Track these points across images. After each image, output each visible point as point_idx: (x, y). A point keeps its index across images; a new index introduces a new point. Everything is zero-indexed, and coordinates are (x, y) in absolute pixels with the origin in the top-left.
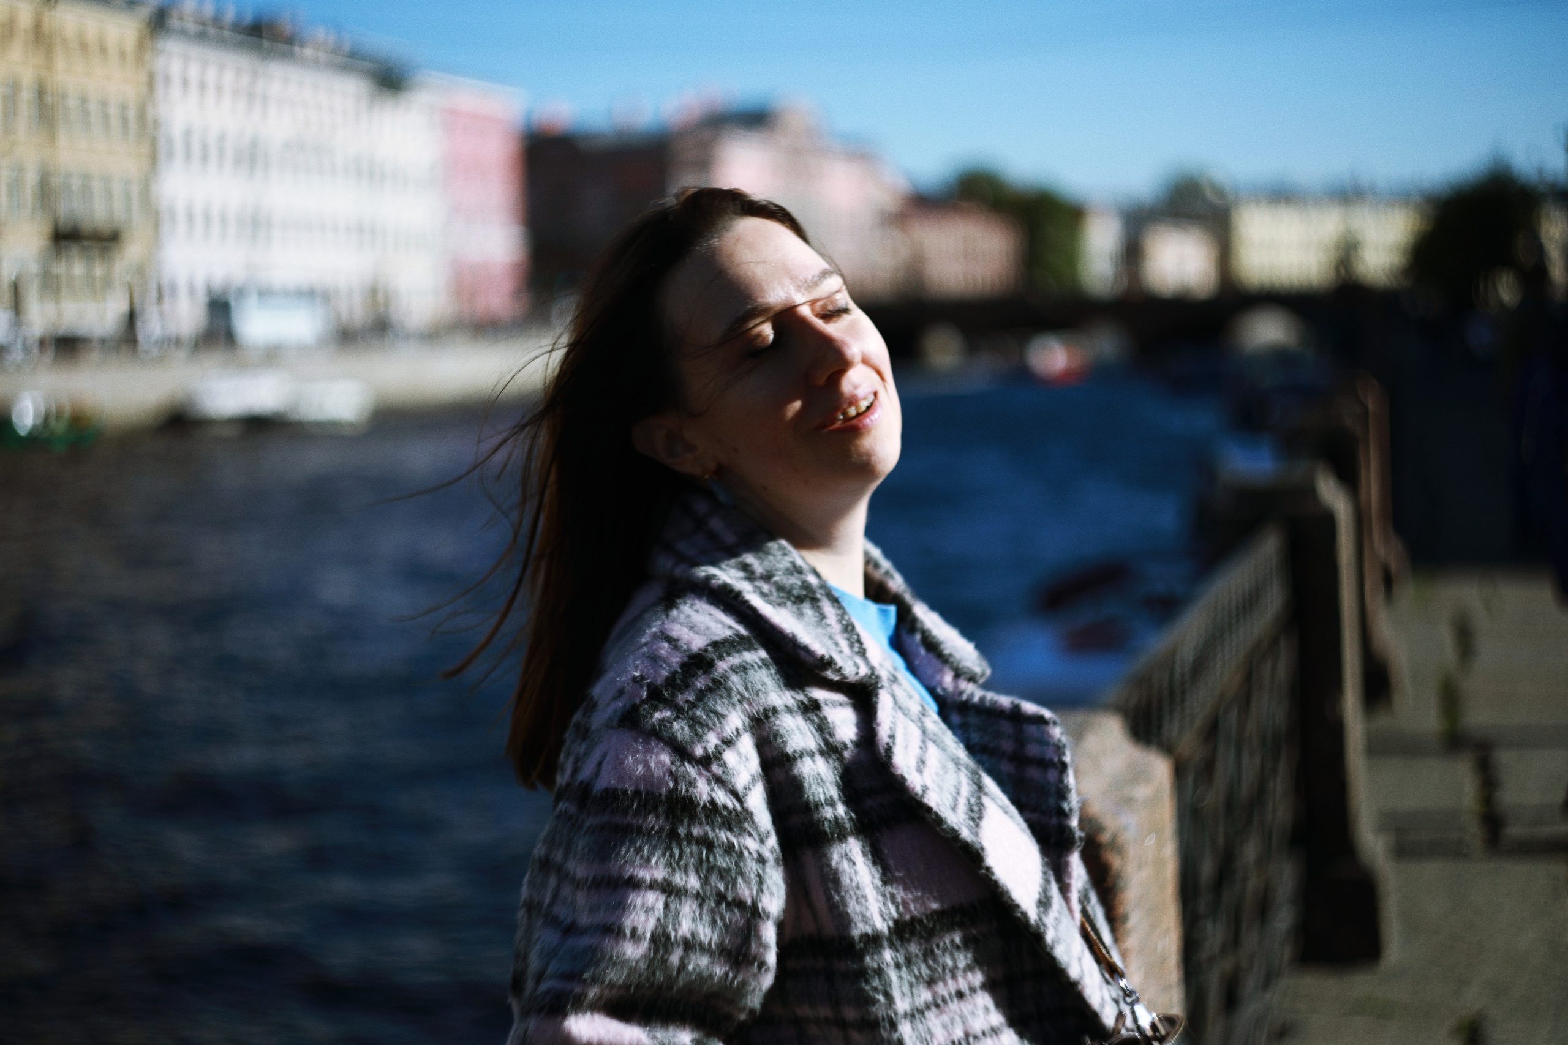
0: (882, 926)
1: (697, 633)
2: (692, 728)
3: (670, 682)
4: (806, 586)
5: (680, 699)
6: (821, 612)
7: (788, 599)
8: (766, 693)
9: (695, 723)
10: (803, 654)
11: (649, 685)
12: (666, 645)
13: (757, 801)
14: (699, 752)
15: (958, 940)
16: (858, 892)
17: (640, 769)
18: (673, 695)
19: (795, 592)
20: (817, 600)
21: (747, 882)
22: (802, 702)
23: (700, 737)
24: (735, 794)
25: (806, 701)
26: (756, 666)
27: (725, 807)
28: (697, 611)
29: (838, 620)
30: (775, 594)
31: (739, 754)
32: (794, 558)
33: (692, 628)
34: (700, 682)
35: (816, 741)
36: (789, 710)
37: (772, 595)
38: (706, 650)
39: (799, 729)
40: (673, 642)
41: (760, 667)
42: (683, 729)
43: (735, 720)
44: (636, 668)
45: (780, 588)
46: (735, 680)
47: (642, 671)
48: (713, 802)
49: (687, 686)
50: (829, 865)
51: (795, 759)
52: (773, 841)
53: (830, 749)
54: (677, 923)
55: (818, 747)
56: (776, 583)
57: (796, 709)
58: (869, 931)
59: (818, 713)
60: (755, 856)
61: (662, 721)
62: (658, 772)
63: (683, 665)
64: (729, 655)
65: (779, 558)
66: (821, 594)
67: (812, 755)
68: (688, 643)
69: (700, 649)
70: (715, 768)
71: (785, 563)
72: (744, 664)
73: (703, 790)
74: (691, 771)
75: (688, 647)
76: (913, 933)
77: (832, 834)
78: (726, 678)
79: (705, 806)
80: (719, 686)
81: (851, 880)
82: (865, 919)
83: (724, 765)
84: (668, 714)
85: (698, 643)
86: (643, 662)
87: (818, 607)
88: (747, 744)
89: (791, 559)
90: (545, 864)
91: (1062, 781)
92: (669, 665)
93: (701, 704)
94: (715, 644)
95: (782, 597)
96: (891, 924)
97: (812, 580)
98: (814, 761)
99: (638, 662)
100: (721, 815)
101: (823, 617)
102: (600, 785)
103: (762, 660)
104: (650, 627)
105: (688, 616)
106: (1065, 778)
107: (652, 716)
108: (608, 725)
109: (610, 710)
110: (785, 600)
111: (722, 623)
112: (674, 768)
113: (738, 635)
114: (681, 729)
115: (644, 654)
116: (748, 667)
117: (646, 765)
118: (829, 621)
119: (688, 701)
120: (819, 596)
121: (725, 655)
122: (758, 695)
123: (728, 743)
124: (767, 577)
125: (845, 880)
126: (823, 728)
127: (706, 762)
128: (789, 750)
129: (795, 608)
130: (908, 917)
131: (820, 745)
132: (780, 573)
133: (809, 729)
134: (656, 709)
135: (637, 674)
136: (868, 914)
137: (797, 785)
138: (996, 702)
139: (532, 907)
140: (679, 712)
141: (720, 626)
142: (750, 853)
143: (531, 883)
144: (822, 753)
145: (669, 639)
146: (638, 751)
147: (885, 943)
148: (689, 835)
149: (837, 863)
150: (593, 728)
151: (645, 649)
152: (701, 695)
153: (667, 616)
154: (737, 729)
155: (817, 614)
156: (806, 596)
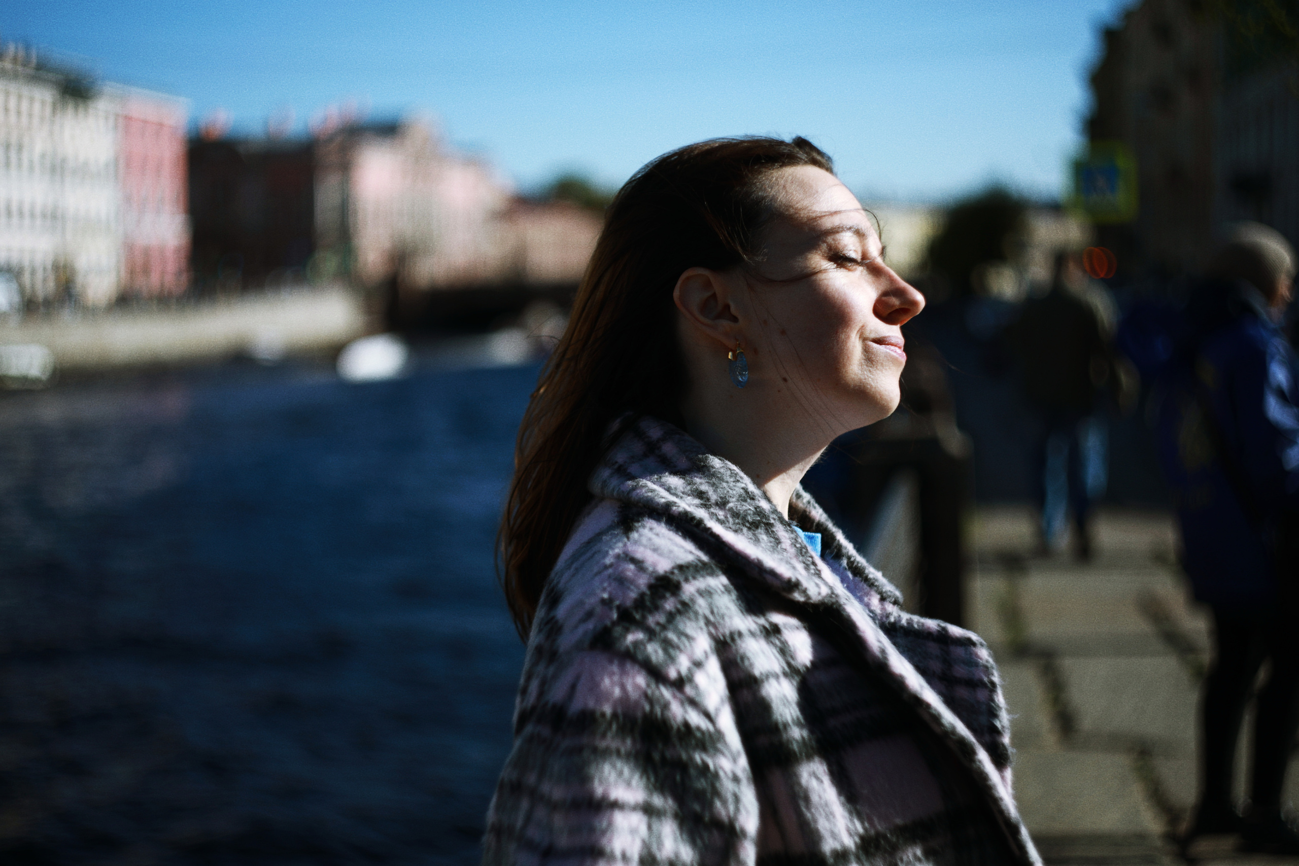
0: (849, 842)
1: (661, 555)
2: (665, 651)
3: (640, 603)
4: (759, 511)
5: (651, 621)
6: (776, 537)
7: (744, 525)
8: (731, 617)
9: (667, 645)
10: (769, 578)
11: (618, 607)
12: (632, 567)
13: (727, 722)
14: (673, 674)
15: (919, 852)
16: (826, 809)
17: (617, 692)
18: (644, 617)
19: (750, 519)
20: (772, 525)
21: (724, 802)
22: (764, 627)
23: (672, 659)
24: (707, 715)
25: (767, 626)
26: (719, 591)
27: (698, 728)
28: (657, 535)
29: (792, 544)
30: (731, 520)
31: (708, 676)
32: (745, 484)
33: (655, 550)
34: (669, 604)
35: (780, 665)
36: (752, 634)
37: (728, 521)
38: (672, 573)
39: (763, 653)
40: (639, 564)
41: (723, 592)
42: (656, 652)
43: (702, 644)
44: (604, 590)
45: (735, 514)
46: (702, 605)
47: (610, 594)
48: (686, 725)
49: (656, 608)
50: (799, 784)
51: (762, 681)
52: (743, 761)
53: (792, 671)
54: (660, 844)
55: (781, 669)
56: (731, 510)
57: (758, 632)
58: (838, 847)
59: (779, 637)
60: (730, 775)
61: (636, 644)
62: (634, 694)
63: (651, 587)
64: (694, 578)
65: (732, 484)
66: (774, 519)
67: (777, 677)
68: (654, 565)
69: (666, 572)
70: (688, 690)
71: (738, 490)
72: (708, 589)
73: (678, 712)
74: (666, 693)
75: (654, 569)
76: (878, 847)
77: (801, 754)
78: (693, 600)
79: (679, 729)
80: (686, 608)
81: (820, 797)
82: (834, 835)
83: (696, 687)
84: (640, 636)
85: (663, 566)
86: (610, 585)
87: (773, 532)
88: (713, 666)
89: (743, 485)
90: (516, 788)
91: (993, 700)
92: (637, 587)
93: (671, 627)
94: (681, 568)
95: (738, 524)
96: (857, 839)
97: (764, 504)
98: (779, 683)
99: (606, 585)
100: (695, 737)
101: (778, 541)
102: (576, 706)
103: (724, 586)
104: (613, 549)
105: (650, 539)
106: (995, 697)
107: (625, 637)
108: (578, 647)
109: (580, 631)
110: (742, 527)
111: (682, 547)
112: (649, 692)
113: (700, 561)
114: (654, 651)
115: (609, 576)
116: (712, 591)
117: (623, 687)
118: (784, 546)
119: (658, 624)
120: (772, 521)
121: (690, 578)
122: (723, 618)
123: (698, 664)
124: (722, 504)
125: (814, 798)
126: (784, 651)
127: (679, 684)
128: (757, 672)
129: (750, 534)
130: (872, 832)
131: (784, 669)
132: (734, 500)
133: (773, 653)
134: (627, 630)
135: (605, 596)
136: (836, 831)
137: (765, 706)
138: (923, 625)
139: (499, 831)
140: (652, 634)
141: (682, 550)
142: (725, 773)
143: (499, 808)
144: (785, 674)
145: (633, 560)
146: (613, 674)
147: (852, 858)
148: (663, 758)
149: (807, 781)
150: (562, 649)
151: (610, 571)
152: (671, 617)
153: (628, 538)
154: (706, 653)
155: (772, 540)
156: (760, 522)
